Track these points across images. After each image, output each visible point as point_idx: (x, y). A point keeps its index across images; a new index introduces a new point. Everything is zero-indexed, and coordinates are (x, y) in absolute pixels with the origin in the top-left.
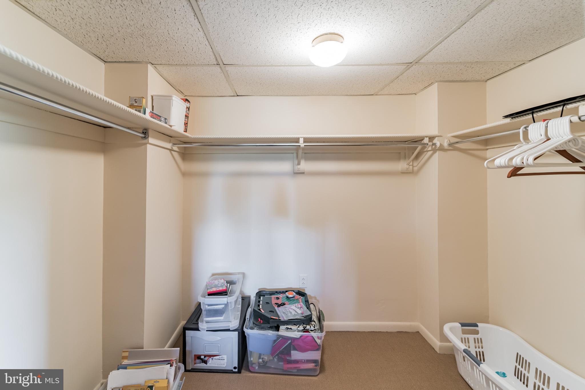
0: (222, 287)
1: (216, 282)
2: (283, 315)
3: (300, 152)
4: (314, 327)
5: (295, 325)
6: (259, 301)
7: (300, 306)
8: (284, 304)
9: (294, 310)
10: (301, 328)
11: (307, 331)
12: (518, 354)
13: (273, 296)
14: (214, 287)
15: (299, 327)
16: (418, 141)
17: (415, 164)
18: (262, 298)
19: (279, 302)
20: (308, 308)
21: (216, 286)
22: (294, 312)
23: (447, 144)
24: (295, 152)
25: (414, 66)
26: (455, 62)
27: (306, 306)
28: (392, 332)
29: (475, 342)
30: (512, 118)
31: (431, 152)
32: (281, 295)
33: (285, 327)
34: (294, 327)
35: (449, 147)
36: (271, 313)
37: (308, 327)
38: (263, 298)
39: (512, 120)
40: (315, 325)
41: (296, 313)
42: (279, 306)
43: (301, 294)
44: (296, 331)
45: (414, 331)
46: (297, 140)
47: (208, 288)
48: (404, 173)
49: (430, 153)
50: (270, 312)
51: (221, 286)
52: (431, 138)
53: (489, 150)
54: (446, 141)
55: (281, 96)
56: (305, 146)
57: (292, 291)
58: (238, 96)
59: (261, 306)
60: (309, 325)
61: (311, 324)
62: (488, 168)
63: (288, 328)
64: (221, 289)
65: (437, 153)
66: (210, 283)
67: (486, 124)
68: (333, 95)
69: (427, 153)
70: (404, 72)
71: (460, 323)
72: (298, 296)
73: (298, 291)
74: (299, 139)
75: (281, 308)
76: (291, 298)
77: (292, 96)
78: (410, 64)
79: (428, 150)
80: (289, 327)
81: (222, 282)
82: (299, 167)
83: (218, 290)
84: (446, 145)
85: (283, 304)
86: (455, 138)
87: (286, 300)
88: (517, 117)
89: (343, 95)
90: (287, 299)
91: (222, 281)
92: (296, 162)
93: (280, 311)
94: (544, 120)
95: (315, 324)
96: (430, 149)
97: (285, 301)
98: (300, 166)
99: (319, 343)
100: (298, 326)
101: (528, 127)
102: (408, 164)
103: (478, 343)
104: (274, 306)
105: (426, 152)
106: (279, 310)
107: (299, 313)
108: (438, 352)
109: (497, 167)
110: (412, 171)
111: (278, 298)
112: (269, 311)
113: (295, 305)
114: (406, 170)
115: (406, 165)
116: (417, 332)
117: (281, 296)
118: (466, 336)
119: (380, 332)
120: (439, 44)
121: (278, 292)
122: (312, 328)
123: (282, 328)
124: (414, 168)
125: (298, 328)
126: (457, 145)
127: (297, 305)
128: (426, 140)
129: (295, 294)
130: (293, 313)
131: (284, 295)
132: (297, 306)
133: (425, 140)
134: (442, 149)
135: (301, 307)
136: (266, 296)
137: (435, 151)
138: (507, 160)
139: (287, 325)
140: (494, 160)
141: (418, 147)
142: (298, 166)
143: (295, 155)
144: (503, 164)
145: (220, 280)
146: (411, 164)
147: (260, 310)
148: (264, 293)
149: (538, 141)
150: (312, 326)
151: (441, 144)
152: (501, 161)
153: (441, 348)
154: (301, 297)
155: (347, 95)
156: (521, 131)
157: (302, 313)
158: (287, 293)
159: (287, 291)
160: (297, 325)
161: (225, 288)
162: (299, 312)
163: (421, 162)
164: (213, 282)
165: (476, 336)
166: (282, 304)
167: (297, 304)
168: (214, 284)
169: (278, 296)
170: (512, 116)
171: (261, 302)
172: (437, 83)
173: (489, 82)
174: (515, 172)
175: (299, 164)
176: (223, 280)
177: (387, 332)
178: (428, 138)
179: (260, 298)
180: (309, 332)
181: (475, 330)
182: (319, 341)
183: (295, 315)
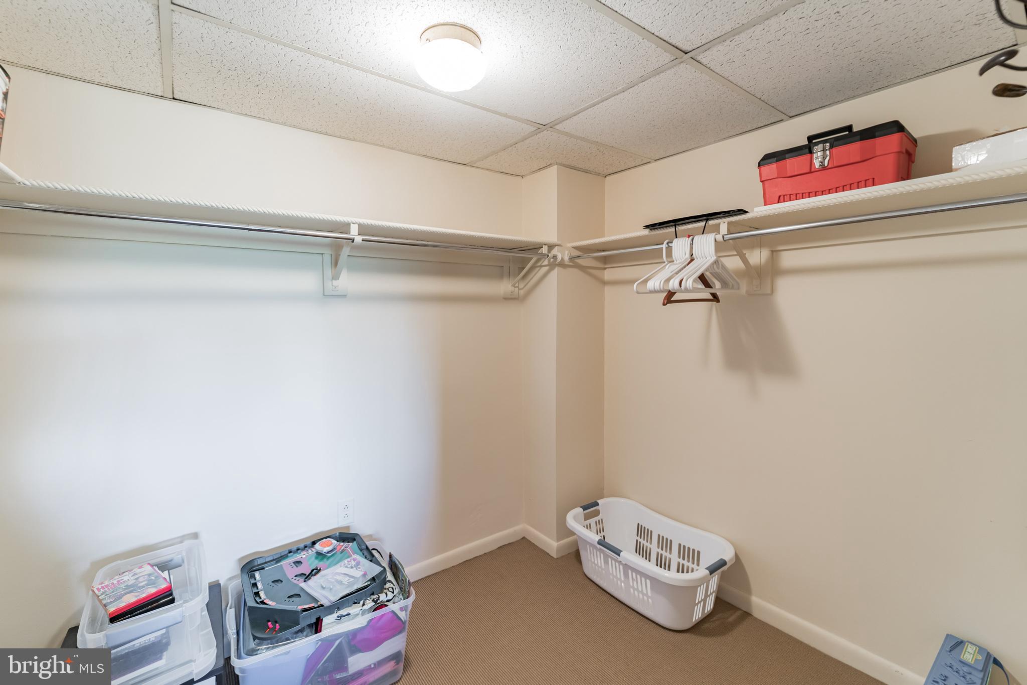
0: (154, 584)
1: (128, 578)
2: (324, 593)
3: (346, 251)
4: (393, 593)
5: (355, 603)
6: (255, 585)
7: (353, 563)
8: (318, 571)
9: (345, 574)
10: (370, 604)
11: (383, 606)
12: (638, 524)
13: (283, 563)
14: (126, 594)
15: (364, 605)
16: (534, 248)
17: (521, 286)
18: (257, 575)
19: (305, 569)
20: (372, 559)
21: (130, 589)
22: (347, 578)
23: (568, 258)
24: (327, 252)
25: (545, 132)
26: (592, 139)
27: (366, 557)
28: (492, 551)
29: (596, 525)
30: (651, 230)
31: (547, 268)
32: (302, 553)
33: (335, 615)
34: (355, 609)
35: (570, 262)
36: (296, 599)
37: (383, 597)
38: (261, 575)
39: (650, 231)
40: (393, 588)
41: (352, 579)
42: (307, 577)
43: (346, 537)
44: (360, 615)
45: (519, 539)
46: (345, 227)
47: (104, 602)
48: (509, 299)
49: (545, 269)
50: (292, 599)
51: (147, 585)
52: (551, 247)
53: (607, 269)
54: (567, 252)
55: (294, 126)
56: (363, 240)
57: (326, 538)
58: (174, 99)
59: (262, 594)
60: (381, 592)
61: (385, 589)
62: (638, 293)
63: (340, 617)
64: (152, 590)
65: (556, 269)
66: (107, 586)
67: (603, 236)
68: (401, 150)
69: (539, 270)
70: (527, 138)
71: (581, 507)
72: (342, 544)
73: (340, 533)
74: (348, 225)
75: (314, 581)
76: (328, 552)
77: (320, 133)
78: (542, 127)
79: (543, 264)
80: (343, 612)
81: (146, 573)
82: (335, 283)
83: (143, 596)
84: (566, 258)
85: (315, 571)
86: (576, 250)
87: (317, 561)
88: (660, 228)
89: (419, 155)
90: (320, 557)
91: (148, 569)
92: (329, 272)
93: (313, 587)
94: (689, 236)
95: (392, 585)
96: (546, 263)
97: (315, 563)
98: (338, 281)
99: (403, 617)
100: (362, 603)
101: (672, 242)
102: (514, 286)
103: (599, 524)
104: (296, 582)
105: (539, 268)
106: (309, 586)
107: (358, 576)
108: (555, 557)
109: (650, 291)
110: (517, 297)
111: (298, 563)
112: (288, 598)
113: (342, 563)
114: (511, 295)
115: (511, 285)
116: (523, 538)
117: (304, 556)
118: (588, 522)
119: (476, 557)
120: (591, 107)
121: (293, 550)
122: (390, 596)
123: (327, 620)
124: (520, 291)
125: (365, 607)
126: (579, 261)
127: (348, 561)
128: (545, 250)
129: (334, 542)
130: (346, 580)
131: (310, 551)
132: (349, 564)
133: (543, 249)
134: (562, 265)
135: (358, 564)
136: (267, 567)
137: (552, 266)
138: (662, 283)
139: (339, 609)
140: (646, 281)
141: (531, 259)
142: (333, 281)
143: (327, 258)
144: (657, 287)
145: (137, 570)
146: (517, 285)
147: (263, 602)
148: (260, 561)
149: (684, 261)
150: (388, 593)
151: (562, 258)
152: (654, 283)
153: (559, 549)
154: (349, 545)
155: (425, 156)
156: (664, 246)
157: (365, 575)
158: (317, 546)
159: (314, 543)
160: (359, 603)
161: (164, 585)
162: (358, 573)
163: (530, 283)
164: (115, 582)
165: (596, 519)
166: (313, 573)
167: (346, 561)
168: (123, 586)
169: (297, 557)
170: (652, 227)
171: (260, 585)
172: (556, 166)
173: (608, 178)
174: (669, 298)
175: (336, 277)
176: (149, 566)
177: (485, 553)
178: (547, 246)
179: (254, 577)
180: (387, 606)
181: (596, 510)
182: (403, 615)
183: (350, 584)
